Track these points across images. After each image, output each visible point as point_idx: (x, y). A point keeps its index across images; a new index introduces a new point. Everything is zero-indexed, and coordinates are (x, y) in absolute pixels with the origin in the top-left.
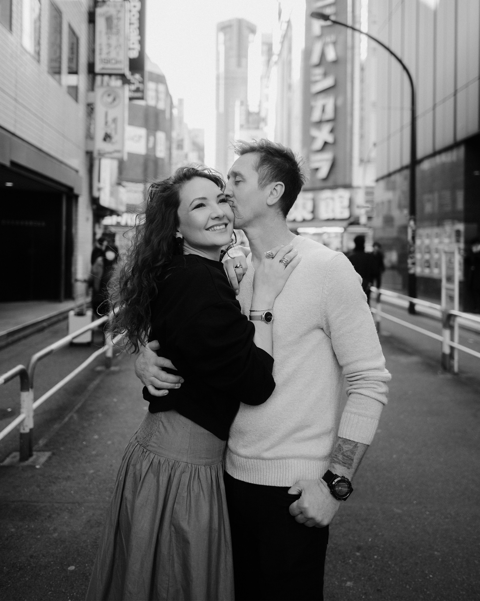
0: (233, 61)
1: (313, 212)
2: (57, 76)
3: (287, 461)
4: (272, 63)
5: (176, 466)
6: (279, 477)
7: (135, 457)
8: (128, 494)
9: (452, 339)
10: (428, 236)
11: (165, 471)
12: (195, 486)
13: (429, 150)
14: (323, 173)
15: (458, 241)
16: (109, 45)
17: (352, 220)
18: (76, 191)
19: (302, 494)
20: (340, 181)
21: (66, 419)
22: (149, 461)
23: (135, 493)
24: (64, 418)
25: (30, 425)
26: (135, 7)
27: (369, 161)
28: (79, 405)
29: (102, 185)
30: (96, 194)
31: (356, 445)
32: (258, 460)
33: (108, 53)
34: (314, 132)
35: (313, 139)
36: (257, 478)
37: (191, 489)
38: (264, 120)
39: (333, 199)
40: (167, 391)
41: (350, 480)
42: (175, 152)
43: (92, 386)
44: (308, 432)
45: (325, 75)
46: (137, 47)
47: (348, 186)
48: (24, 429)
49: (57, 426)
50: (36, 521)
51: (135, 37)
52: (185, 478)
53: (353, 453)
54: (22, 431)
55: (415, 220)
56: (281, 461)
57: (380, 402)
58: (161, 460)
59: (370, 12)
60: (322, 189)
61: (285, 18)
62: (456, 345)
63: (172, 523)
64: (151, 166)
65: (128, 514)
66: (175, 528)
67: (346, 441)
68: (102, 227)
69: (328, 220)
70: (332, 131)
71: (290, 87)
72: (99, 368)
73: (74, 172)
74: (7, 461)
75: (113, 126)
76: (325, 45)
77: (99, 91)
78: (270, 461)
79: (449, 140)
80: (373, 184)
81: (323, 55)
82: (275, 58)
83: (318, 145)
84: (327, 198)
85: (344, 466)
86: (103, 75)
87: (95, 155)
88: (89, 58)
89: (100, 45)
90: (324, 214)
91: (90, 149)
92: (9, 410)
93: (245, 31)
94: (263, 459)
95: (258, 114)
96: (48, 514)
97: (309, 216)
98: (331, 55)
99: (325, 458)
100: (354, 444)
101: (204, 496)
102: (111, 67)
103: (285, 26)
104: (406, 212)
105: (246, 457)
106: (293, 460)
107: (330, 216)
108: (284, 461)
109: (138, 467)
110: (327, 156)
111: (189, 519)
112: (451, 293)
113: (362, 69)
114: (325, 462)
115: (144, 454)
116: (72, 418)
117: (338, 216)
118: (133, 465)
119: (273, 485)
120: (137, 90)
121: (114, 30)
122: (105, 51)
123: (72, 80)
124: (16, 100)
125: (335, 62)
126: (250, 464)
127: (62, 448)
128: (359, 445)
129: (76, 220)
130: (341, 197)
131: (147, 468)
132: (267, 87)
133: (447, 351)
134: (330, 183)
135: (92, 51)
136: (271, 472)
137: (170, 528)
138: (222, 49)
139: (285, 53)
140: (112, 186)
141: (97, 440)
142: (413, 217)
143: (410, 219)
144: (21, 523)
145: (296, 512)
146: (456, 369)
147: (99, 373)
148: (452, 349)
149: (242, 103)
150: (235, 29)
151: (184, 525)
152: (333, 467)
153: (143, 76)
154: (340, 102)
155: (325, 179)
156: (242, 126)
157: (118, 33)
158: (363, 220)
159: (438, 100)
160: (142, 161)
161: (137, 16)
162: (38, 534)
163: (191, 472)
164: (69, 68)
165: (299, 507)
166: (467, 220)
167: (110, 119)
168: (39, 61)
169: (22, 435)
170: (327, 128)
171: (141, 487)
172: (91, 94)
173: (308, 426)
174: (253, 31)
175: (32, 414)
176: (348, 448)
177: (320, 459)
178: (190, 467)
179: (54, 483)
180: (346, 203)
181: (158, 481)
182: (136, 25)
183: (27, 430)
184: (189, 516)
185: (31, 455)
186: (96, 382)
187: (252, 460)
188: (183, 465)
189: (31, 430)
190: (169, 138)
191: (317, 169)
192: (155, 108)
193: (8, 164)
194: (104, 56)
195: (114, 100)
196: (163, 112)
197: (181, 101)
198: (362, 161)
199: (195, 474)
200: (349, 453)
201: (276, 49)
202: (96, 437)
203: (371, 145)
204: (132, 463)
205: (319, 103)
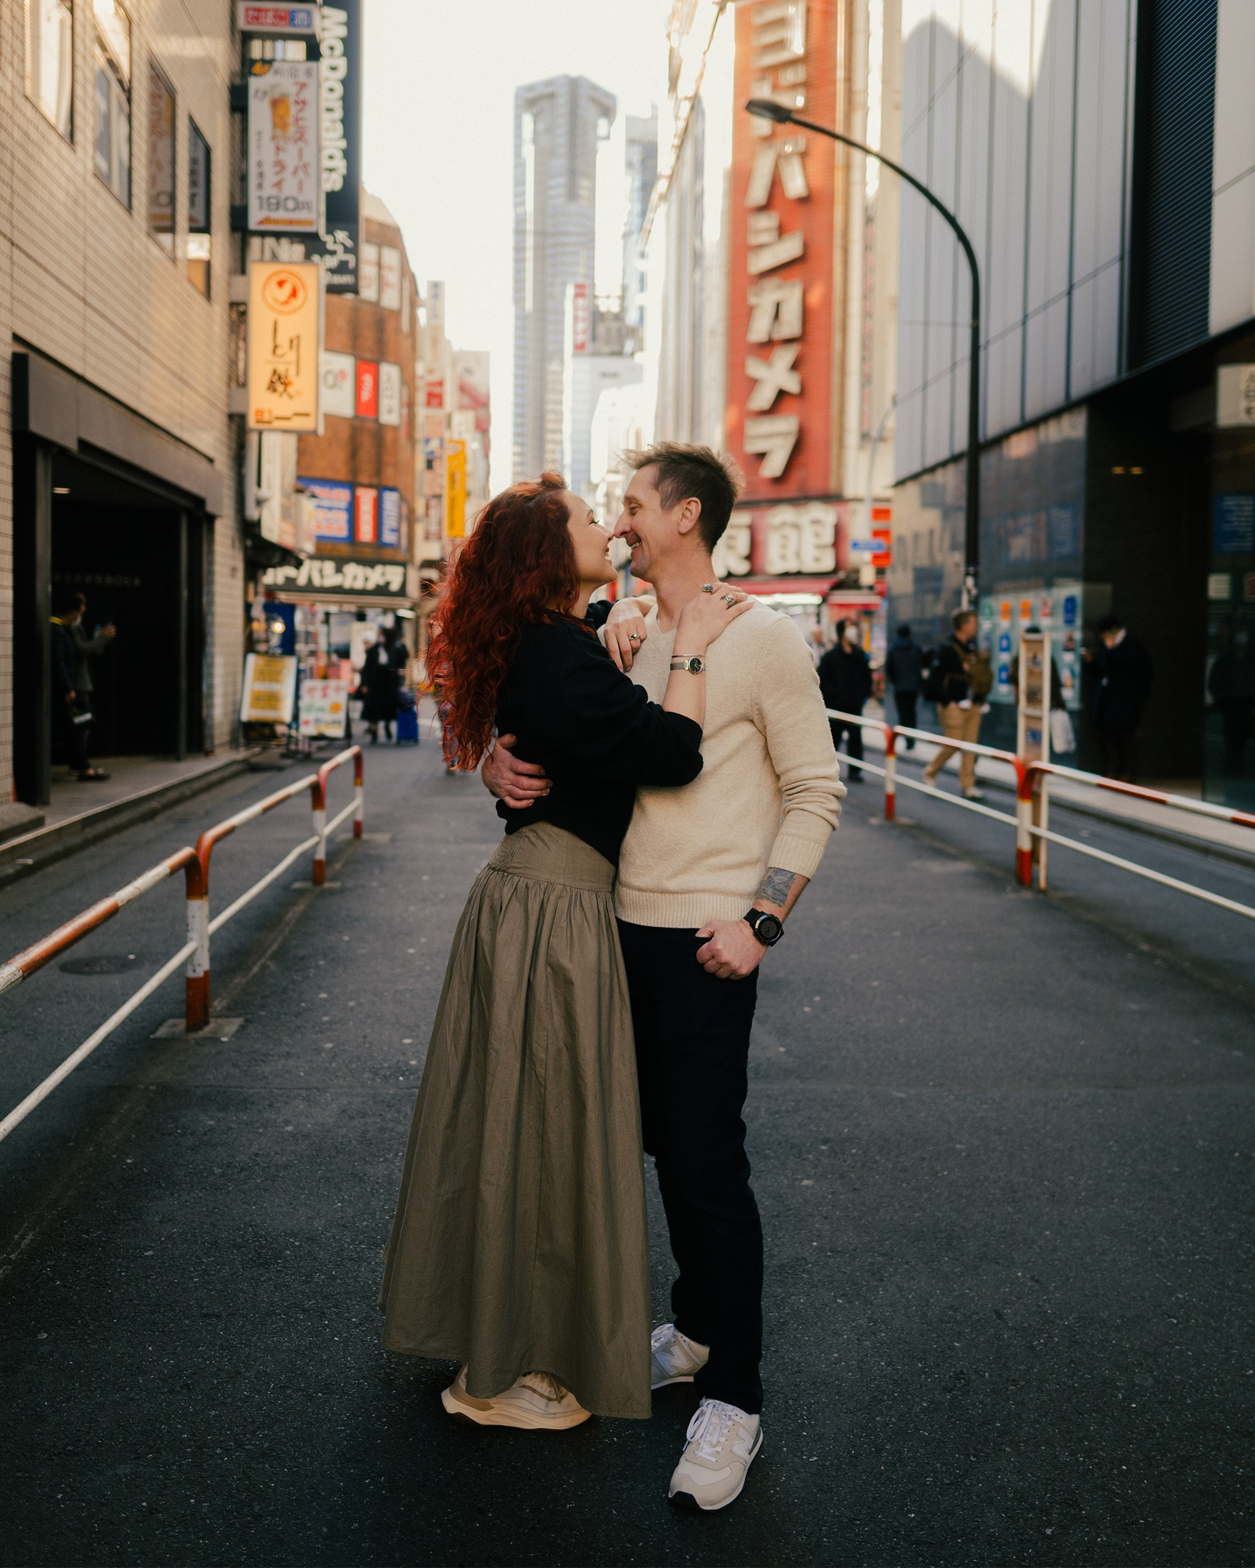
0: (559, 183)
1: (750, 557)
2: (166, 239)
3: (695, 895)
4: (654, 197)
5: (550, 890)
6: (683, 916)
7: (490, 886)
8: (485, 934)
9: (1036, 822)
10: (1008, 612)
11: (535, 896)
12: (577, 914)
13: (1013, 419)
14: (774, 466)
15: (1069, 622)
16: (280, 166)
17: (841, 575)
18: (210, 508)
19: (715, 935)
20: (815, 486)
21: (255, 969)
22: (512, 886)
23: (494, 932)
24: (250, 968)
25: (203, 965)
26: (333, 69)
27: (882, 439)
28: (275, 947)
29: (264, 492)
30: (252, 513)
31: (793, 876)
32: (655, 894)
33: (278, 184)
34: (755, 368)
35: (753, 383)
36: (653, 919)
37: (572, 918)
38: (634, 332)
39: (796, 527)
40: (532, 801)
41: (781, 920)
42: (422, 412)
43: (293, 913)
44: (726, 859)
45: (782, 231)
46: (341, 165)
47: (833, 498)
48: (194, 971)
49: (239, 980)
50: (249, 1111)
51: (333, 140)
52: (564, 904)
53: (787, 886)
54: (191, 974)
55: (976, 576)
56: (687, 895)
57: (828, 822)
58: (529, 882)
59: (886, 81)
60: (775, 502)
61: (686, 88)
62: (1043, 831)
63: (549, 963)
64: (366, 442)
65: (486, 960)
66: (553, 969)
67: (778, 871)
68: (261, 589)
69: (786, 575)
70: (795, 366)
71: (697, 258)
72: (297, 885)
73: (204, 464)
74: (162, 1032)
75: (291, 356)
76: (780, 159)
77: (259, 272)
78: (671, 896)
79: (1055, 397)
80: (889, 493)
81: (776, 184)
82: (661, 186)
83: (763, 398)
84: (784, 525)
85: (774, 903)
86: (263, 234)
87: (252, 422)
88: (232, 195)
89: (260, 164)
90: (775, 561)
91: (237, 409)
92: (132, 957)
93: (588, 111)
94: (663, 892)
95: (619, 317)
96: (267, 1102)
97: (742, 567)
98: (795, 185)
99: (748, 895)
100: (789, 875)
101: (589, 928)
102: (282, 217)
103: (686, 107)
104: (959, 557)
105: (640, 890)
106: (703, 895)
107: (792, 566)
108: (691, 895)
109: (496, 896)
110: (786, 425)
111: (571, 955)
112: (1034, 725)
113: (869, 220)
114: (748, 901)
115: (504, 878)
116: (264, 967)
117: (810, 566)
118: (489, 896)
119: (675, 927)
120: (342, 268)
121: (292, 130)
122: (270, 179)
123: (196, 247)
124: (84, 300)
125: (805, 201)
126: (644, 898)
127: (262, 1013)
128: (796, 876)
129: (211, 573)
130: (816, 522)
131: (510, 895)
132: (643, 255)
133: (1026, 845)
134: (790, 489)
135: (240, 179)
136: (672, 911)
137: (546, 968)
138: (529, 152)
139: (687, 173)
140: (285, 495)
141: (326, 1000)
142: (971, 569)
143: (967, 574)
144: (221, 1115)
145: (707, 956)
146: (1043, 883)
147: (301, 892)
148: (1035, 839)
149: (581, 291)
150: (562, 101)
151: (565, 962)
152: (759, 904)
153: (354, 237)
154: (815, 297)
155: (779, 480)
156: (579, 347)
157: (301, 137)
158: (868, 576)
159: (1033, 305)
160: (344, 433)
161: (339, 90)
162: (260, 1128)
163: (571, 897)
164: (191, 219)
165: (710, 950)
166: (1088, 577)
167: (283, 340)
168: (129, 208)
169: (190, 982)
170: (785, 357)
171: (504, 918)
172: (239, 280)
173: (726, 850)
174: (607, 110)
175: (206, 944)
176: (782, 879)
177: (740, 895)
178: (568, 890)
179: (264, 1061)
180: (828, 537)
181: (526, 911)
182: (339, 114)
183: (200, 973)
184: (571, 951)
185: (207, 1023)
186: (299, 908)
187: (648, 894)
188: (559, 887)
189: (206, 973)
190: (408, 380)
191: (761, 456)
192: (376, 304)
193: (73, 445)
194: (268, 191)
195: (294, 294)
196: (397, 314)
197: (436, 287)
198: (864, 436)
199: (576, 900)
200: (782, 887)
201: (665, 162)
202: (323, 995)
203: (888, 403)
204: (488, 894)
205: (765, 299)
